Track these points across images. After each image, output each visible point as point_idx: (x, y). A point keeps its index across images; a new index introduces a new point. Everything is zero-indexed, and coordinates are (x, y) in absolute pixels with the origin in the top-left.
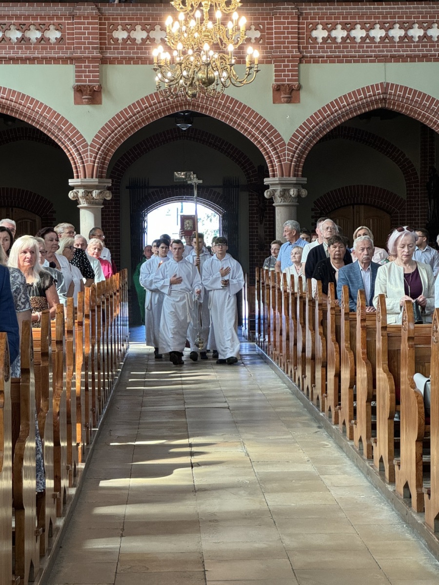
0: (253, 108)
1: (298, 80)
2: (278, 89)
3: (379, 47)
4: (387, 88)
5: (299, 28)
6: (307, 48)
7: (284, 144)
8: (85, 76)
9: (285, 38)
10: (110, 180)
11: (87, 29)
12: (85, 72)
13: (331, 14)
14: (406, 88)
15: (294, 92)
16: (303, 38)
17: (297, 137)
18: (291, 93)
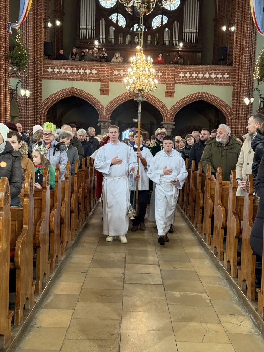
0: (159, 98)
1: (174, 90)
2: (167, 93)
3: (201, 80)
4: (203, 94)
5: (175, 73)
6: (177, 79)
7: (168, 111)
8: (105, 86)
9: (170, 76)
10: (111, 120)
11: (106, 70)
12: (104, 84)
13: (185, 68)
14: (209, 94)
15: (172, 94)
16: (176, 76)
17: (173, 109)
18: (171, 94)
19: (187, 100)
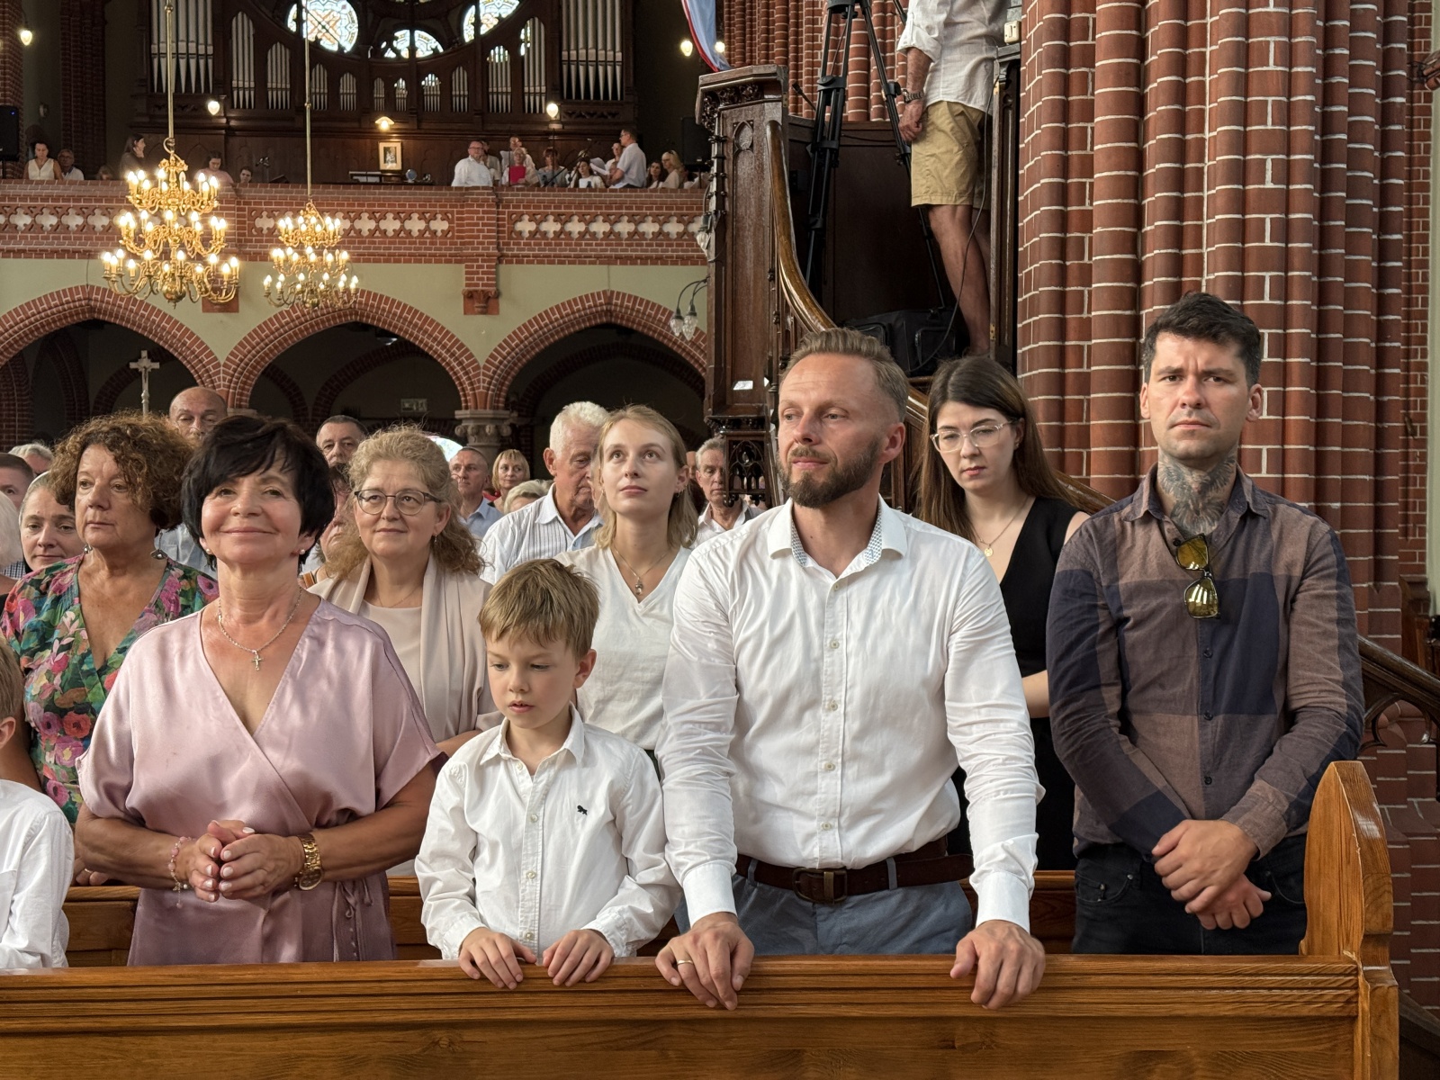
0: (438, 320)
1: (496, 285)
2: (470, 296)
3: (601, 245)
4: (611, 298)
5: (498, 219)
6: (508, 244)
7: (478, 367)
9: (479, 231)
13: (539, 202)
14: (636, 298)
15: (491, 302)
16: (503, 232)
17: (495, 359)
18: (487, 302)
19: (551, 322)
